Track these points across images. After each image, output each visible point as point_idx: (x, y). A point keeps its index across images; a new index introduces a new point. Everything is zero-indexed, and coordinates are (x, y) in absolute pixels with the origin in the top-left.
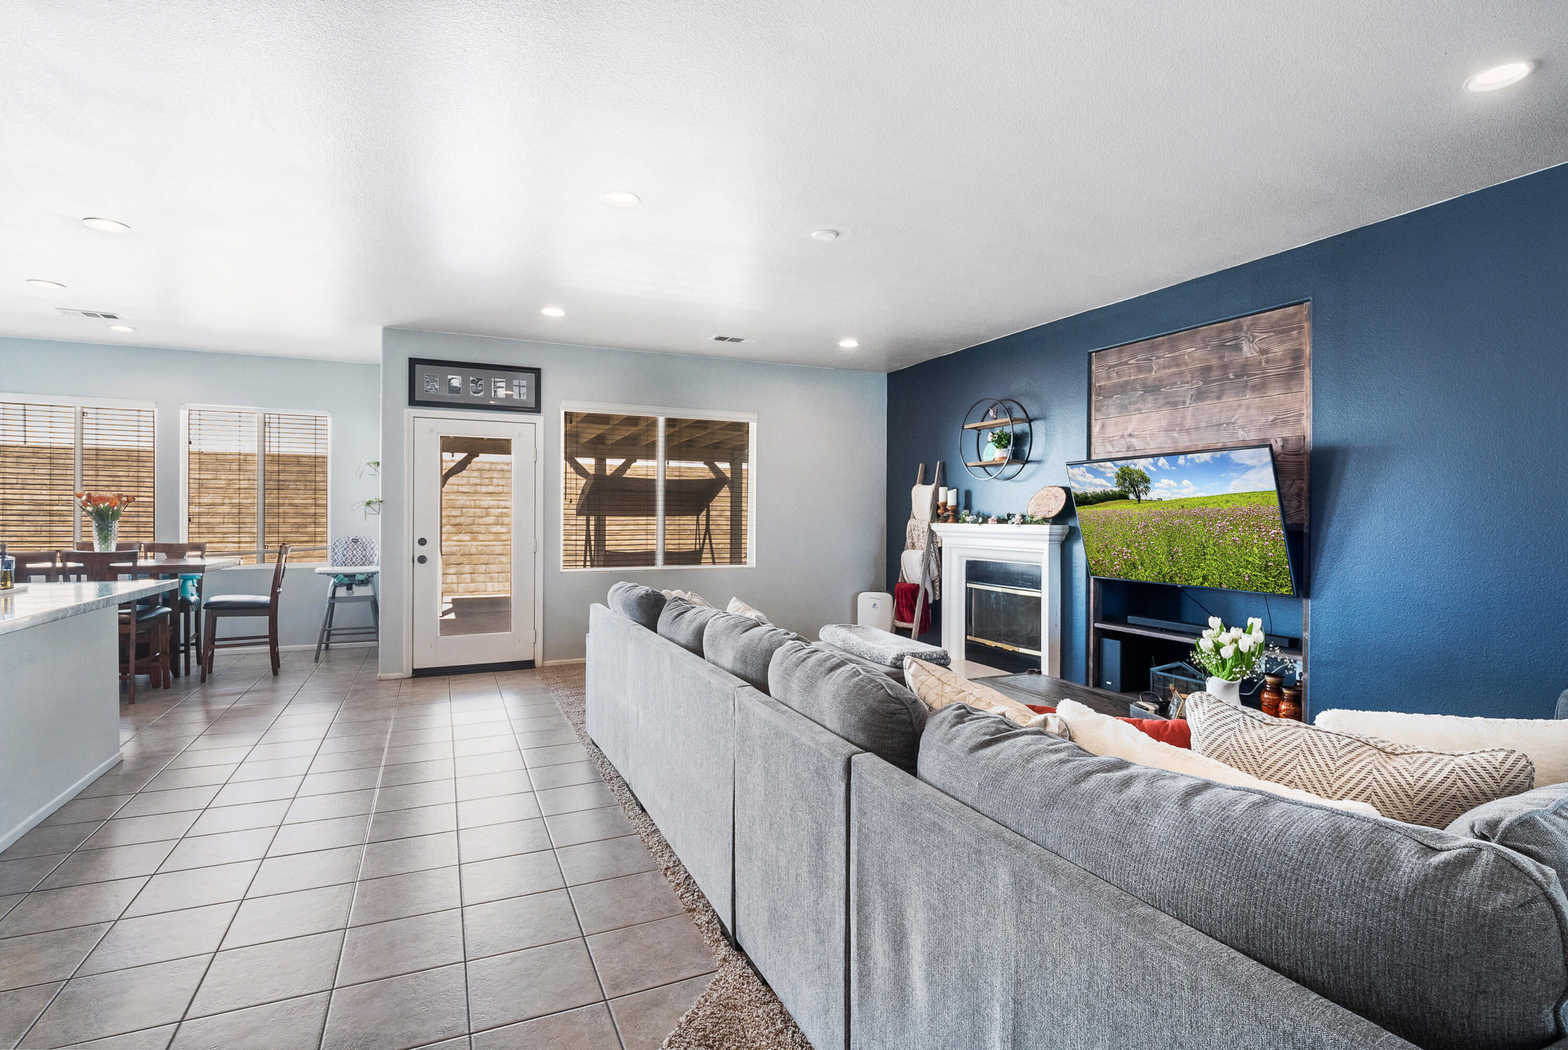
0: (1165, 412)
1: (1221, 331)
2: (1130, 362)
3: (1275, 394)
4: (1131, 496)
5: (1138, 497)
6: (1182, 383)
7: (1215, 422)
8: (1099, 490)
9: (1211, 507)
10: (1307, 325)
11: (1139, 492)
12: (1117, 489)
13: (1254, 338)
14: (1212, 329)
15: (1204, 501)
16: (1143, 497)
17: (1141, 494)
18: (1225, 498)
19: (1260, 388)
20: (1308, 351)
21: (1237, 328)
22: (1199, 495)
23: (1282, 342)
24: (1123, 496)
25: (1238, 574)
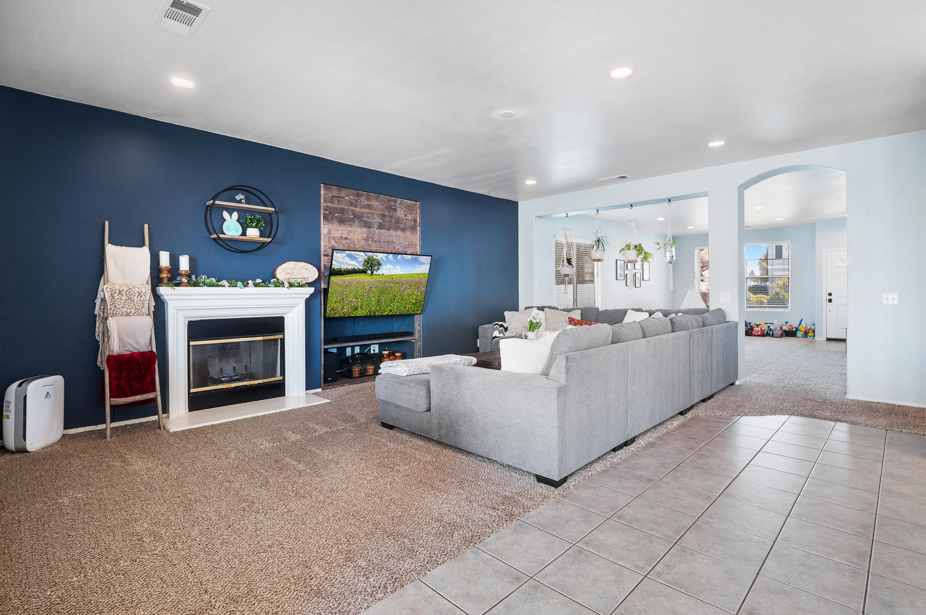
0: (365, 230)
1: (389, 201)
2: (346, 198)
3: (408, 233)
4: (369, 272)
5: (372, 273)
6: (373, 218)
7: (387, 240)
8: (350, 268)
9: (404, 278)
10: (418, 210)
11: (374, 270)
12: (361, 268)
13: (402, 208)
14: (386, 197)
15: (402, 276)
16: (375, 273)
17: (374, 271)
18: (411, 275)
19: (404, 230)
20: (418, 221)
21: (395, 202)
22: (401, 273)
23: (411, 214)
24: (364, 272)
25: (405, 307)
